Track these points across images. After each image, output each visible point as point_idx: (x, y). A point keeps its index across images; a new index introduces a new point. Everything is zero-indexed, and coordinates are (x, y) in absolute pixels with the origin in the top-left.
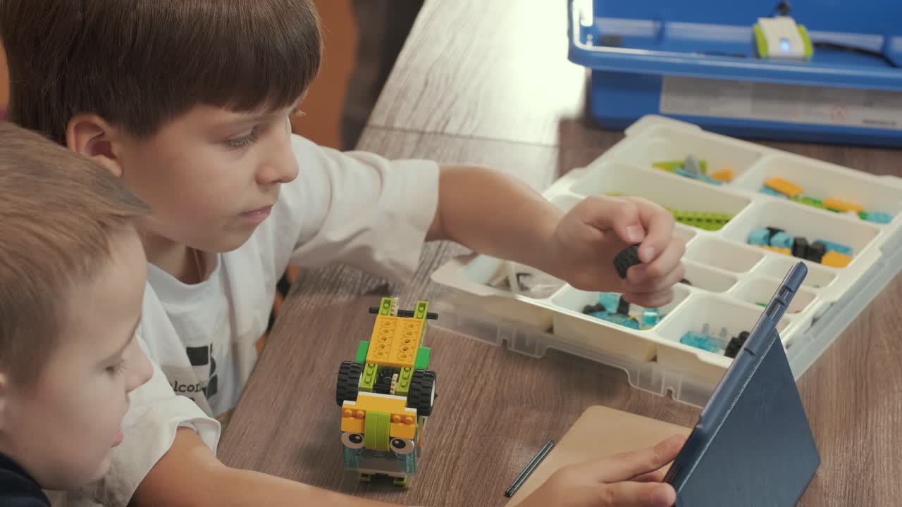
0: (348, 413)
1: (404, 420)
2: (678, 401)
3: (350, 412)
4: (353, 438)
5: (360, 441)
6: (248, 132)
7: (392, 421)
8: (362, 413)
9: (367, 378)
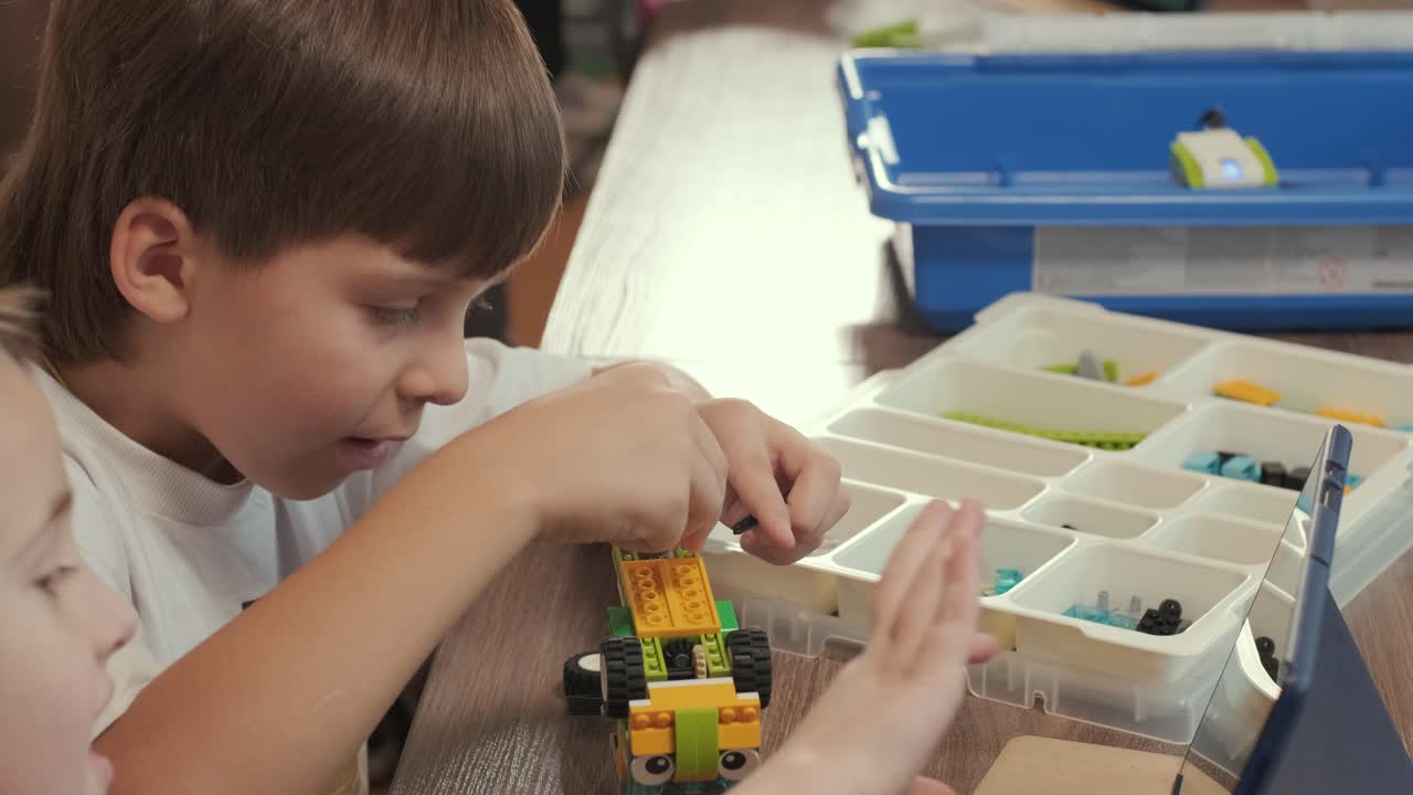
0: (642, 721)
1: (741, 716)
2: (1054, 714)
3: (644, 717)
4: (653, 765)
5: (665, 768)
6: (411, 303)
7: (721, 721)
8: (666, 716)
9: (652, 660)
